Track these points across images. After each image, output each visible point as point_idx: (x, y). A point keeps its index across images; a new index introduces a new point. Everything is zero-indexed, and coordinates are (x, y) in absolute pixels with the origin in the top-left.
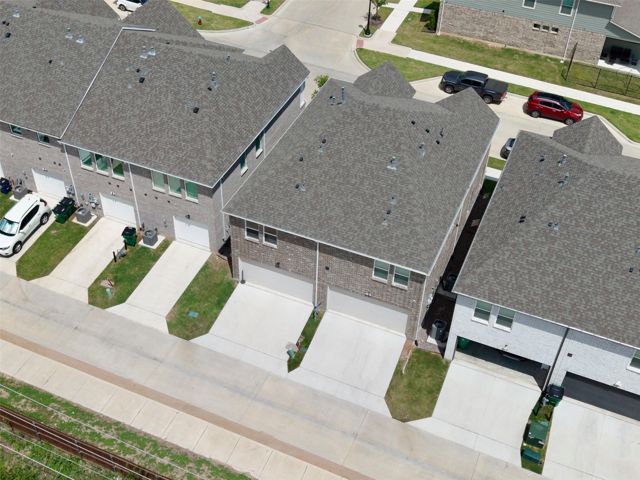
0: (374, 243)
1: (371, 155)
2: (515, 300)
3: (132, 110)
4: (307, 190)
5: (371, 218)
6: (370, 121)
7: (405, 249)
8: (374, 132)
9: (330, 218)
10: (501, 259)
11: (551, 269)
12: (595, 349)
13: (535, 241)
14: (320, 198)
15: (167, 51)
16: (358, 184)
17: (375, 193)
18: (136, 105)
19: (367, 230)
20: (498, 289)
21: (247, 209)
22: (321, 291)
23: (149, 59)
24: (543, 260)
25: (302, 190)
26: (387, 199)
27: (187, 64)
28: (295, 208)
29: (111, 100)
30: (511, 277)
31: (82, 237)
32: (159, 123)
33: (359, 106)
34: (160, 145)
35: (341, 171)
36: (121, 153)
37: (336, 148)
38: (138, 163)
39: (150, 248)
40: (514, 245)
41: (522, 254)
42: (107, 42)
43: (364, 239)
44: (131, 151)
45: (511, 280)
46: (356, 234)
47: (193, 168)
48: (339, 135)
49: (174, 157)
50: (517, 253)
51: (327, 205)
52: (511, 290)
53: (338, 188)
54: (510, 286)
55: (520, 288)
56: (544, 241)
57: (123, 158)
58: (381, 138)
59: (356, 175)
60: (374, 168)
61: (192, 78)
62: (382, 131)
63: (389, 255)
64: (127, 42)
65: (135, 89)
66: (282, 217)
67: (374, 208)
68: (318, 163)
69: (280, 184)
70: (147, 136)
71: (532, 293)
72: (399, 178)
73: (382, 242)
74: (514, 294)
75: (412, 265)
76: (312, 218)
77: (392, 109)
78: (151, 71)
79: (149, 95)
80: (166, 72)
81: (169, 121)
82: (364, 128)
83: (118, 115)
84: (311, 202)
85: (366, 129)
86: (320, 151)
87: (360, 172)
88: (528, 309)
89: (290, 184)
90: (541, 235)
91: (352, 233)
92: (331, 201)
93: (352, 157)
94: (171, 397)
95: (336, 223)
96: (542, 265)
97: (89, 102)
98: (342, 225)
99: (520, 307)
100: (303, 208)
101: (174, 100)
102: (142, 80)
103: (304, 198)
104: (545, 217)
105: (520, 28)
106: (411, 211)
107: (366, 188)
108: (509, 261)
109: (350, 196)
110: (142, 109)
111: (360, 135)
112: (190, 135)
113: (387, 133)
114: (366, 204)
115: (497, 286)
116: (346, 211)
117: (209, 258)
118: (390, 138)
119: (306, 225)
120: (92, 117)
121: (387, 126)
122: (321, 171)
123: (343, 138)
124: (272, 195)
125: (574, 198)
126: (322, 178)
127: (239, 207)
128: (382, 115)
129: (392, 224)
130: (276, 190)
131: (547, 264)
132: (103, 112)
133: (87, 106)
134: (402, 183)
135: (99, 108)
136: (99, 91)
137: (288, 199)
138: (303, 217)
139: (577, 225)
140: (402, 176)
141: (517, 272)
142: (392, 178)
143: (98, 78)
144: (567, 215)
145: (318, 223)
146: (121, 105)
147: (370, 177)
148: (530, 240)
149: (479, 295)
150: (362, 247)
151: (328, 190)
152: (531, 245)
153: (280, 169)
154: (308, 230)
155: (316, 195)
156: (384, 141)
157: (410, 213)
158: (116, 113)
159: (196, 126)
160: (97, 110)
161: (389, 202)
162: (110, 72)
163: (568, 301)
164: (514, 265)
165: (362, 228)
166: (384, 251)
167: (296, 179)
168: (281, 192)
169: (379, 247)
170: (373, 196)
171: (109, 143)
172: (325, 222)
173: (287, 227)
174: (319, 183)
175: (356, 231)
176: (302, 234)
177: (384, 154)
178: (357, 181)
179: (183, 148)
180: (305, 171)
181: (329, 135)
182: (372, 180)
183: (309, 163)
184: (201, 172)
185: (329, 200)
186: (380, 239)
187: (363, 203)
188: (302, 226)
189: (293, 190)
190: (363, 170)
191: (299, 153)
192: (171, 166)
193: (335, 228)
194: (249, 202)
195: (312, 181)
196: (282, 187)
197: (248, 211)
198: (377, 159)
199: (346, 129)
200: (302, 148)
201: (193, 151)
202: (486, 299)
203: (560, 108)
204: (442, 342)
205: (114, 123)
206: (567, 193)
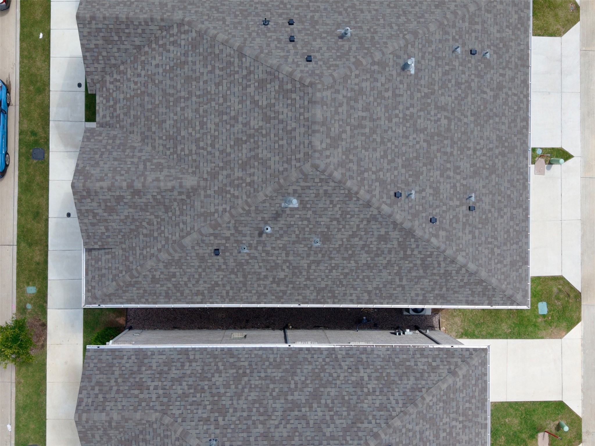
0: (513, 63)
1: (401, 107)
4: (472, 191)
5: (484, 78)
6: (348, 128)
8: (364, 114)
9: (499, 138)
14: (478, 165)
17: (453, 81)
19: (501, 78)
21: (517, 271)
25: (473, 200)
26: (457, 61)
28: (500, 198)
33: (328, 157)
37: (403, 171)
43: (512, 79)
46: (510, 93)
48: (381, 173)
51: (484, 151)
53: (459, 143)
58: (371, 99)
59: (436, 121)
60: (419, 95)
62: (360, 102)
66: (514, 212)
67: (473, 77)
68: (431, 191)
69: (475, 237)
73: (510, 50)
76: (506, 166)
84: (487, 178)
85: (363, 131)
86: (413, 195)
87: (429, 116)
89: (470, 222)
91: (510, 99)
93: (411, 138)
95: (503, 127)
98: (503, 118)
100: (497, 186)
103: (484, 191)
106: (464, 19)
107: (450, 98)
109: (466, 120)
111: (375, 136)
112: (427, 433)
113: (361, 91)
114: (469, 92)
116: (485, 118)
118: (368, 84)
119: (515, 172)
121: (349, 95)
122: (442, 180)
123: (385, 165)
124: (491, 243)
126: (451, 174)
127: (517, 286)
128: (333, 109)
129: (486, 43)
130: (483, 239)
134: (430, 42)
137: (490, 215)
138: (508, 181)
140: (420, 46)
142: (426, 62)
145: (509, 156)
147: (432, 97)
150: (522, 79)
151: (465, 158)
153: (454, 249)
154: (521, 165)
155: (476, 173)
156: (375, 92)
157: (467, 19)
159: (411, 434)
161: (460, 56)
165: (500, 87)
166: (519, 45)
167: (461, 216)
168: (484, 231)
169: (517, 53)
170: (458, 84)
172: (506, 144)
173: (524, 199)
174: (458, 177)
175: (507, 94)
177: (395, 86)
178: (443, 117)
179: (448, 431)
180: (448, 207)
181: (385, 191)
182: (436, 92)
183: (435, 206)
184: (474, 378)
185: (477, 150)
186: (507, 55)
187: (469, 96)
188: (518, 177)
189: (477, 213)
190: (426, 112)
191: (424, 229)
192: (477, 431)
193: (510, 127)
194: (509, 272)
195: (458, 190)
196: (477, 232)
197: (520, 267)
198: (405, 95)
199: (370, 165)
200: (416, 227)
201: (448, 411)
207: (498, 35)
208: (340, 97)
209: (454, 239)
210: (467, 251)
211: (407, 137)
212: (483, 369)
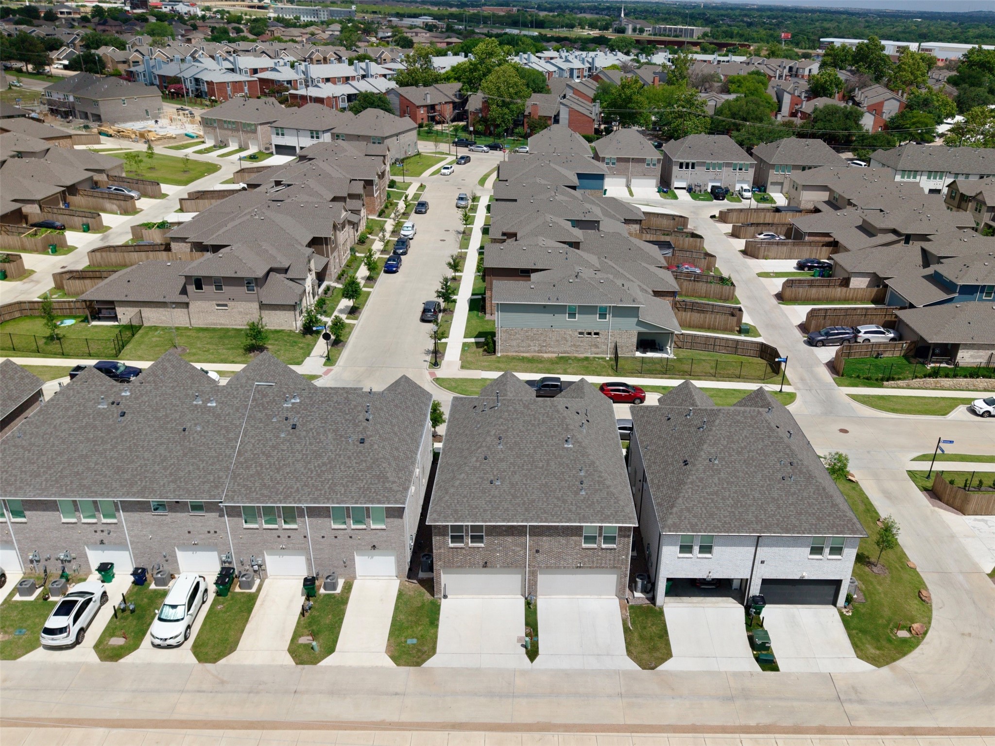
0: (580, 511)
1: (546, 440)
2: (712, 525)
3: (294, 456)
4: (502, 483)
5: (569, 491)
6: (533, 413)
7: (608, 509)
8: (541, 421)
9: (534, 501)
10: (687, 496)
11: (727, 494)
12: (782, 549)
13: (706, 476)
14: (517, 487)
15: (310, 395)
16: (545, 466)
17: (563, 470)
18: (295, 450)
19: (570, 502)
20: (696, 521)
21: (452, 514)
22: (532, 578)
23: (295, 406)
24: (718, 488)
25: (497, 484)
26: (576, 473)
27: (336, 402)
28: (497, 502)
29: (267, 452)
31: (254, 604)
32: (327, 461)
33: (519, 403)
34: (336, 481)
35: (526, 459)
36: (297, 499)
37: (513, 441)
38: (319, 503)
39: (333, 594)
40: (692, 483)
41: (700, 488)
42: (243, 399)
43: (570, 511)
44: (308, 493)
45: (702, 511)
46: (562, 509)
47: (378, 494)
48: (511, 430)
49: (354, 488)
50: (697, 488)
51: (526, 491)
52: (705, 519)
53: (529, 474)
54: (703, 516)
55: (712, 515)
56: (712, 474)
57: (300, 502)
59: (540, 459)
60: (554, 450)
62: (547, 419)
63: (596, 517)
64: (265, 396)
65: (289, 436)
66: (489, 512)
67: (568, 483)
68: (502, 457)
69: (475, 484)
70: (319, 476)
71: (722, 517)
72: (578, 452)
73: (587, 509)
74: (709, 521)
75: (621, 520)
76: (517, 506)
78: (300, 417)
79: (307, 439)
80: (317, 414)
81: (337, 457)
82: (531, 420)
83: (279, 464)
84: (510, 492)
85: (533, 420)
86: (500, 447)
87: (543, 455)
88: (725, 529)
89: (484, 482)
90: (708, 470)
91: (558, 509)
92: (528, 487)
95: (541, 504)
96: (719, 493)
97: (242, 459)
98: (546, 504)
99: (719, 530)
100: (504, 500)
101: (335, 437)
102: (294, 427)
103: (502, 490)
104: (704, 455)
106: (600, 477)
107: (554, 468)
108: (693, 497)
109: (543, 478)
110: (304, 452)
111: (530, 426)
112: (364, 465)
113: (552, 419)
114: (559, 481)
115: (694, 518)
116: (545, 491)
117: (400, 586)
118: (556, 423)
119: (513, 512)
120: (251, 473)
121: (550, 413)
122: (508, 463)
123: (516, 432)
124: (470, 496)
125: (718, 436)
126: (512, 469)
127: (442, 515)
128: (542, 406)
129: (588, 492)
130: (473, 491)
131: (723, 491)
132: (261, 465)
133: (241, 463)
134: (583, 456)
135: (256, 463)
136: (249, 447)
137: (487, 494)
138: (508, 508)
139: (731, 456)
140: (580, 450)
141: (703, 503)
142: (572, 454)
143: (245, 435)
144: (719, 449)
145: (523, 508)
146: (279, 454)
147: (554, 458)
148: (701, 476)
149: (683, 530)
150: (571, 519)
151: (521, 478)
152: (704, 480)
153: (469, 472)
154: (518, 517)
155: (512, 485)
156: (553, 426)
157: (600, 479)
158: (277, 463)
159: (367, 455)
160: (254, 464)
161: (578, 475)
162: (256, 426)
163: (751, 515)
164: (699, 499)
165: (565, 502)
166: (592, 515)
167: (487, 476)
168: (478, 490)
169: (587, 514)
170: (562, 473)
171: (279, 493)
172: (530, 506)
173: (496, 520)
174: (510, 474)
175: (561, 506)
176: (513, 522)
177: (557, 436)
178: (543, 464)
180: (493, 468)
181: (502, 432)
182: (556, 460)
183: (494, 459)
184: (389, 495)
186: (584, 507)
187: (557, 481)
188: (510, 514)
189: (489, 486)
190: (545, 454)
191: (481, 453)
192: (355, 498)
193: (541, 508)
194: (451, 508)
195: (503, 474)
196: (478, 486)
197: (453, 516)
198: (553, 442)
199: (516, 424)
200: (482, 449)
201: (372, 478)
202: (689, 531)
203: (628, 392)
204: (648, 593)
205: (278, 472)
206: (711, 433)
207: (595, 500)
208: (548, 409)
209: (474, 472)
210: (467, 480)
211: (531, 443)
212: (392, 501)
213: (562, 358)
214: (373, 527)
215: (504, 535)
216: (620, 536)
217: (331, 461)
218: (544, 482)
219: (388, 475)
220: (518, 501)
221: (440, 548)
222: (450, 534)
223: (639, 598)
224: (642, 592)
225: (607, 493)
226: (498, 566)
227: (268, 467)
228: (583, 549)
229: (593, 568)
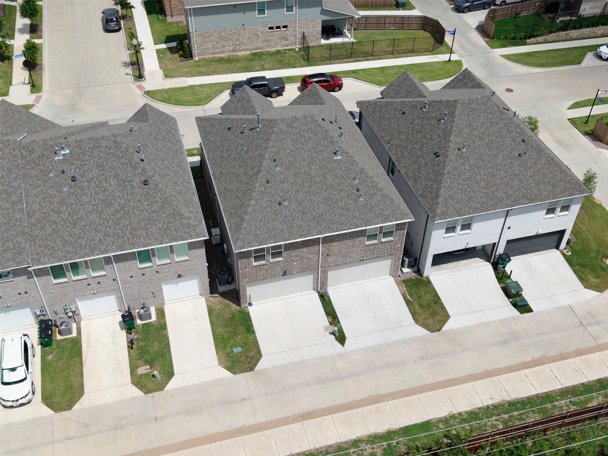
0: (363, 216)
1: (317, 155)
2: (473, 208)
3: (84, 209)
4: (289, 202)
5: (349, 200)
6: (298, 131)
7: (387, 210)
8: (307, 137)
9: (321, 214)
10: (447, 186)
11: (479, 177)
13: (458, 164)
14: (303, 204)
15: (78, 144)
16: (322, 180)
17: (339, 181)
18: (84, 203)
19: (353, 210)
20: (459, 206)
21: (254, 239)
22: (323, 276)
23: (66, 157)
24: (470, 174)
25: (285, 204)
26: (350, 182)
27: (106, 147)
28: (291, 220)
29: (56, 209)
30: (461, 195)
31: (81, 347)
32: (119, 208)
33: (282, 123)
34: (134, 226)
35: (304, 177)
36: (103, 249)
37: (288, 162)
38: (126, 250)
39: (150, 322)
40: (448, 173)
41: (456, 176)
42: (12, 159)
43: (355, 217)
44: (111, 243)
45: (462, 196)
46: (347, 217)
47: (179, 230)
48: (283, 150)
49: (155, 229)
50: (453, 177)
51: (312, 206)
52: (466, 203)
53: (311, 190)
54: (464, 201)
55: (470, 199)
56: (463, 161)
57: (107, 252)
58: (315, 140)
59: (317, 175)
60: (326, 164)
61: (121, 158)
62: (312, 135)
63: (379, 219)
64: (32, 152)
65: (73, 189)
66: (286, 232)
67: (346, 192)
68: (282, 179)
69: (266, 208)
70: (116, 224)
71: (479, 198)
72: (347, 162)
73: (369, 213)
74: (470, 204)
75: (399, 218)
76: (308, 221)
77: (307, 115)
78: (76, 168)
79: (91, 189)
80: (92, 162)
81: (127, 202)
82: (298, 138)
83: (73, 219)
84: (299, 210)
85: (299, 138)
86: (278, 169)
87: (318, 171)
88: (484, 209)
89: (273, 204)
90: (459, 158)
91: (344, 217)
92: (313, 202)
93: (304, 163)
94: (286, 417)
95: (328, 216)
96: (473, 177)
97: (33, 220)
98: (333, 215)
99: (479, 210)
100: (296, 217)
101: (118, 183)
102: (73, 179)
103: (291, 210)
104: (453, 146)
105: (259, 33)
106: (372, 182)
107: (331, 181)
108: (452, 185)
109: (323, 192)
110: (93, 203)
111: (299, 144)
112: (156, 206)
113: (316, 134)
114: (338, 192)
115: (457, 204)
116: (329, 204)
117: (207, 302)
118: (321, 137)
119: (307, 228)
120: (48, 232)
121: (313, 129)
122: (289, 183)
123: (288, 152)
124: (265, 219)
125: (460, 126)
126: (294, 189)
127: (246, 241)
128: (304, 122)
129: (366, 197)
130: (266, 214)
131: (475, 175)
132: (55, 222)
133: (34, 224)
134: (352, 165)
135: (49, 221)
136: (36, 207)
137: (280, 216)
138: (301, 224)
139: (474, 142)
140: (348, 160)
141: (462, 189)
142: (343, 165)
144: (464, 138)
145: (315, 222)
146: (69, 209)
147: (327, 171)
148: (455, 165)
149: (451, 216)
150: (358, 224)
151: (305, 195)
152: (458, 168)
153: (257, 197)
154: (312, 231)
155: (299, 203)
156: (319, 141)
157: (372, 184)
158: (69, 218)
159: (155, 195)
160: (48, 224)
161: (353, 183)
162: (35, 185)
163: (501, 192)
164: (457, 186)
165: (348, 210)
166: (375, 218)
167: (275, 198)
168: (270, 213)
169: (369, 217)
170: (339, 184)
171: (83, 246)
172: (320, 219)
173: (294, 237)
174: (294, 193)
175: (346, 215)
176: (309, 236)
177: (325, 150)
178: (320, 179)
179: (158, 219)
180: (277, 190)
181: (275, 154)
182: (331, 173)
183: (275, 182)
184: (189, 231)
185: (311, 202)
186: (366, 212)
187: (336, 192)
188: (305, 231)
189: (279, 208)
190: (319, 169)
191: (262, 178)
192: (158, 238)
193: (330, 220)
194: (252, 234)
195: (288, 194)
196: (269, 209)
197: (256, 241)
198: (323, 156)
199: (285, 144)
200: (262, 173)
201: (168, 217)
202: (456, 216)
203: (328, 81)
204: (413, 267)
205: (75, 227)
206: (454, 124)
207: (373, 204)
208: (310, 125)
209: (261, 196)
210: (257, 205)
211: (304, 160)
212: (194, 236)
213: (255, 54)
214: (177, 260)
215: (301, 248)
216: (397, 229)
217: (123, 208)
218: (326, 196)
219: (182, 211)
220: (308, 216)
221: (245, 268)
222: (253, 255)
223: (407, 273)
224: (408, 267)
225: (382, 196)
226: (295, 272)
227: (62, 223)
228: (366, 246)
229: (374, 258)
